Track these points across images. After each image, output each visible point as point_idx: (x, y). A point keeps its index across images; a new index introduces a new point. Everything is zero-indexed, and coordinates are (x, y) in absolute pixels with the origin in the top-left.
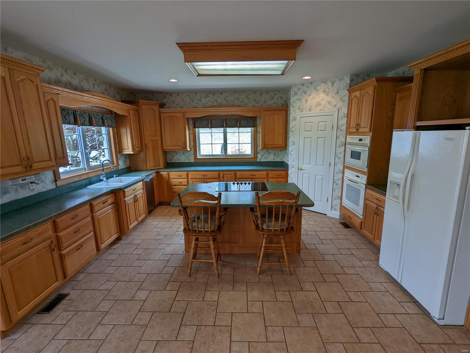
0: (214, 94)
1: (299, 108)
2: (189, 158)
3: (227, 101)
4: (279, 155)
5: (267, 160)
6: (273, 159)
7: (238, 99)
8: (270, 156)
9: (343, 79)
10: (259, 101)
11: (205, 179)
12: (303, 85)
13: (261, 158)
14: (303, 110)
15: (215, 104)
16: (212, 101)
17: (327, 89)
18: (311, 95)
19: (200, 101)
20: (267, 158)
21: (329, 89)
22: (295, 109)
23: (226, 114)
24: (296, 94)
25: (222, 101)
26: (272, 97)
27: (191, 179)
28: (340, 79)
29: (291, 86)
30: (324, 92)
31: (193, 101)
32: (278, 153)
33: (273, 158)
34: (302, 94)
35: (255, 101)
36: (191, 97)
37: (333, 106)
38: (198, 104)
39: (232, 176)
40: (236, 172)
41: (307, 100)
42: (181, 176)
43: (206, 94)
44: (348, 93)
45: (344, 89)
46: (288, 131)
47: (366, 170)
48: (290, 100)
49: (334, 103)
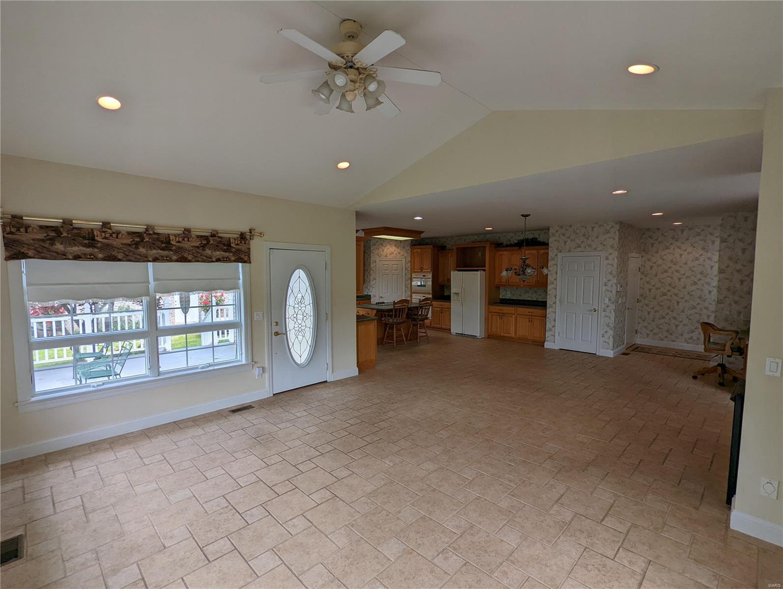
14: (381, 256)
44: (410, 248)
45: (407, 246)
46: (367, 270)
47: (431, 292)
48: (370, 248)
49: (402, 254)
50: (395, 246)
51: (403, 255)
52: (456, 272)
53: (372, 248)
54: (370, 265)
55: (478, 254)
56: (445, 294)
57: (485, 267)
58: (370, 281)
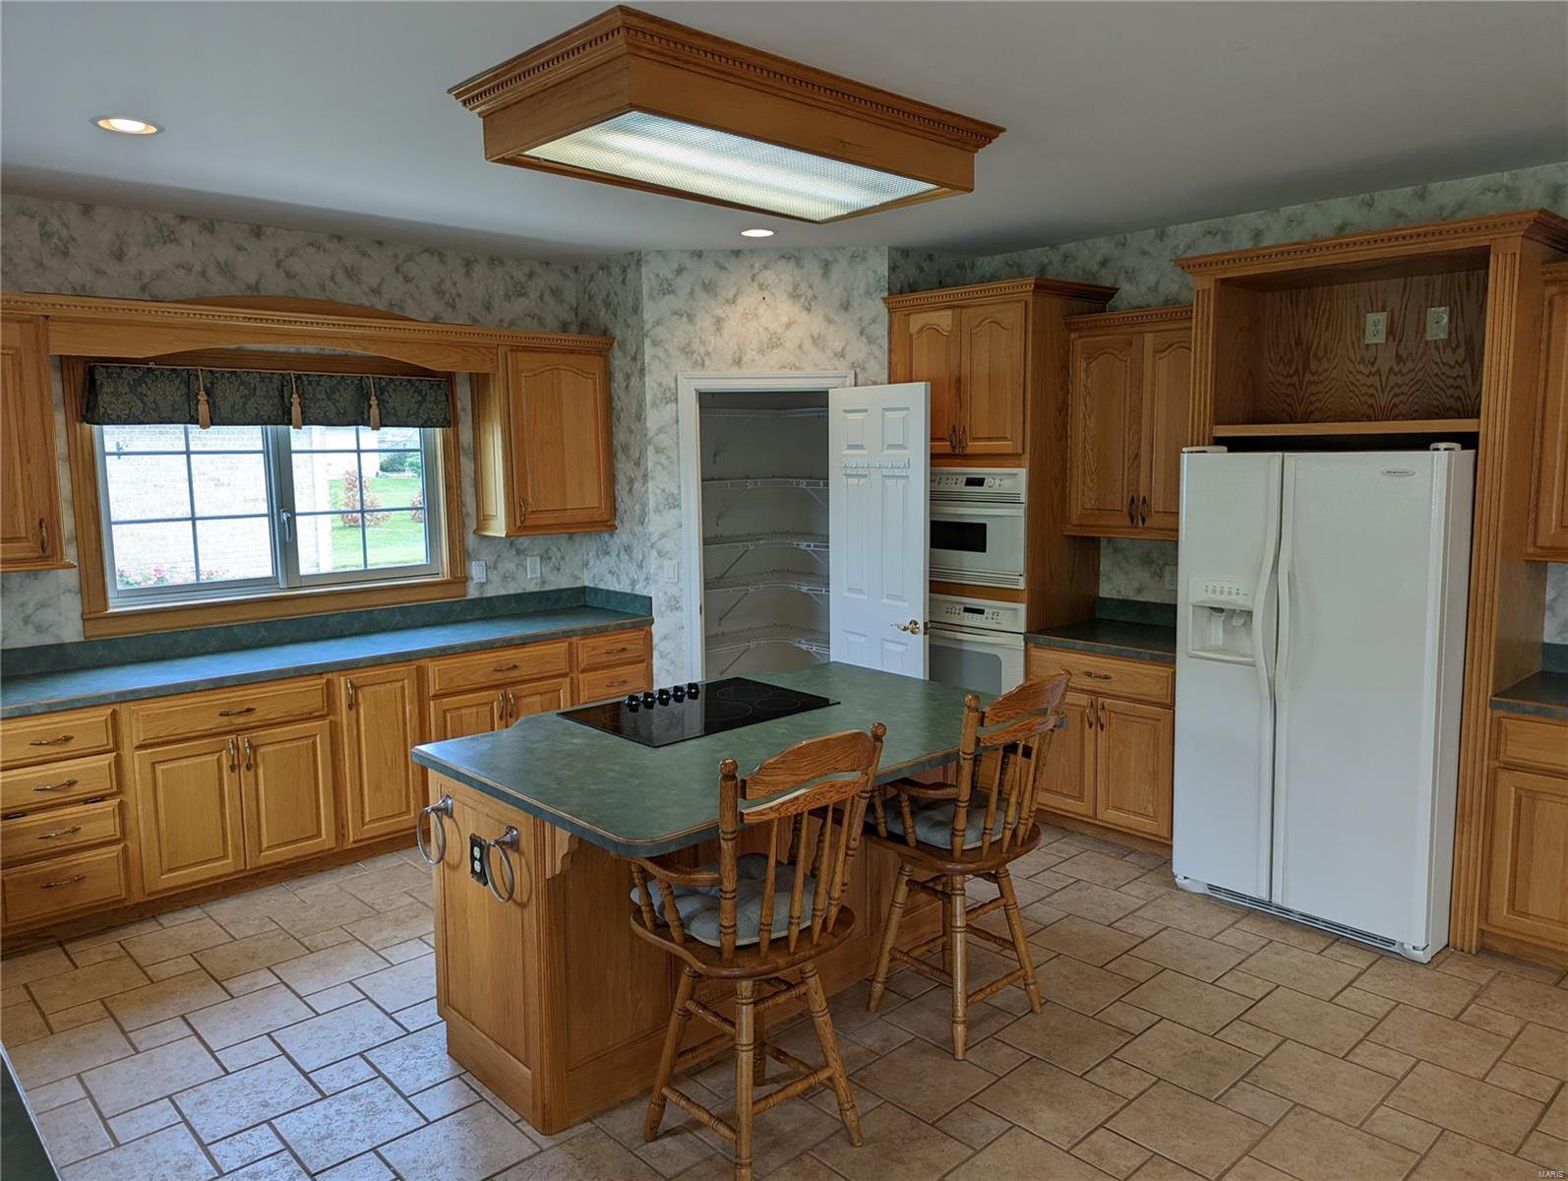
0: (212, 231)
1: (686, 351)
2: (47, 616)
3: (289, 275)
4: (563, 558)
5: (513, 589)
6: (539, 581)
7: (352, 273)
8: (526, 569)
9: (864, 259)
10: (459, 295)
11: (238, 731)
12: (698, 254)
13: (485, 581)
14: (706, 358)
15: (219, 286)
16: (198, 267)
17: (804, 286)
18: (739, 301)
19: (119, 256)
20: (514, 579)
21: (811, 287)
22: (669, 356)
23: (292, 350)
24: (666, 289)
25: (261, 275)
26: (519, 288)
27: (139, 747)
28: (853, 257)
29: (643, 253)
30: (794, 297)
31: (66, 254)
32: (559, 549)
33: (539, 575)
34: (698, 289)
35: (439, 293)
36: (48, 228)
37: (831, 355)
38: (99, 272)
39: (403, 688)
40: (422, 663)
41: (723, 319)
42: (67, 739)
43: (155, 219)
44: (886, 310)
45: (868, 293)
46: (626, 448)
47: (1022, 585)
48: (636, 310)
49: (838, 345)
50: (794, 295)
51: (842, 355)
52: (1220, 456)
53: (650, 311)
54: (639, 417)
55: (1360, 329)
56: (1106, 590)
57: (1475, 414)
58: (644, 513)
